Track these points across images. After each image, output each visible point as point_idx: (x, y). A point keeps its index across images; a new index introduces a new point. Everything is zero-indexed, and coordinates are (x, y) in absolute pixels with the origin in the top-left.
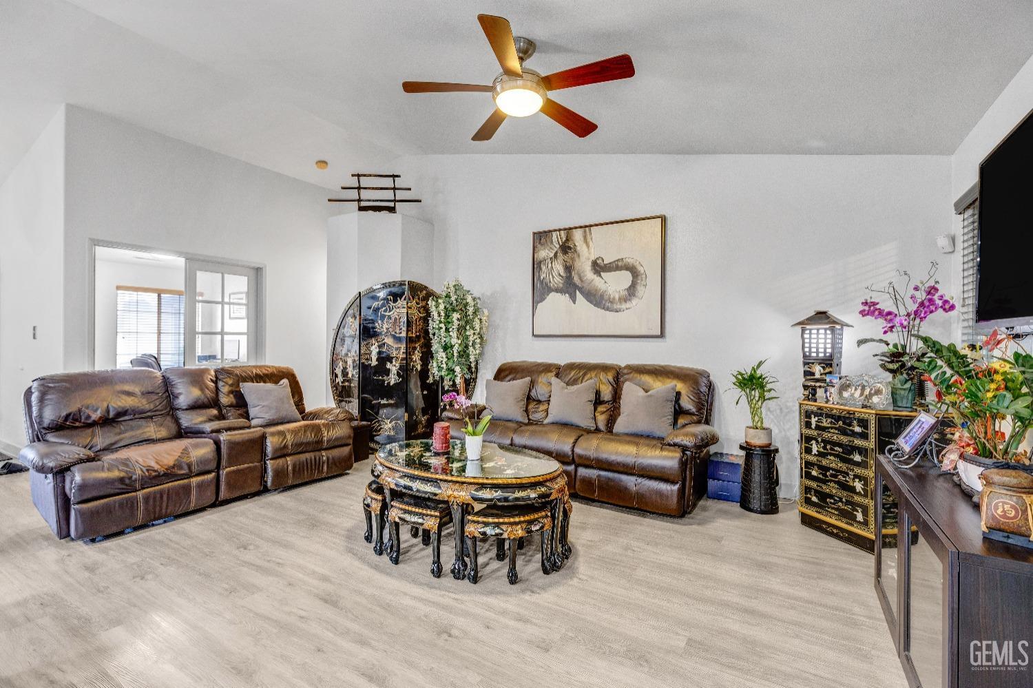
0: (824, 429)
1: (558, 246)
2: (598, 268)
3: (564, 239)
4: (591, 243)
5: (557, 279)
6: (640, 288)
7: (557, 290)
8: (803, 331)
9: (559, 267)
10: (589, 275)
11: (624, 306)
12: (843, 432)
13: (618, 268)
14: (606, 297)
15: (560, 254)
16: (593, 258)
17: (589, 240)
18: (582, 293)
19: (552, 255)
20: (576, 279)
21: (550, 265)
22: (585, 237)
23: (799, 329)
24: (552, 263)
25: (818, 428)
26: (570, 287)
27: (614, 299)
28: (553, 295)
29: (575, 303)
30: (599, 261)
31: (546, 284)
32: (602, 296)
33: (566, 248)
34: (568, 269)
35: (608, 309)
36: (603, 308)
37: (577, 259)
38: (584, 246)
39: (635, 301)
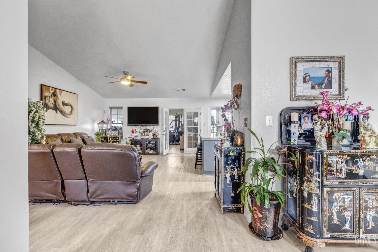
0: (112, 140)
1: (52, 93)
2: (64, 104)
3: (54, 91)
4: (62, 96)
5: (52, 105)
6: (73, 112)
7: (52, 109)
8: (99, 124)
9: (52, 100)
10: (61, 105)
11: (70, 116)
12: (115, 139)
13: (68, 105)
14: (65, 113)
15: (52, 96)
16: (62, 100)
17: (61, 94)
18: (59, 111)
19: (50, 95)
20: (57, 106)
21: (49, 99)
22: (60, 93)
23: (98, 124)
24: (50, 98)
25: (111, 140)
26: (56, 108)
27: (67, 114)
28: (50, 110)
29: (57, 114)
30: (64, 102)
31: (48, 106)
32: (64, 113)
33: (54, 94)
34: (55, 102)
35: (66, 117)
36: (65, 116)
37: (58, 99)
38: (60, 96)
39: (72, 115)
